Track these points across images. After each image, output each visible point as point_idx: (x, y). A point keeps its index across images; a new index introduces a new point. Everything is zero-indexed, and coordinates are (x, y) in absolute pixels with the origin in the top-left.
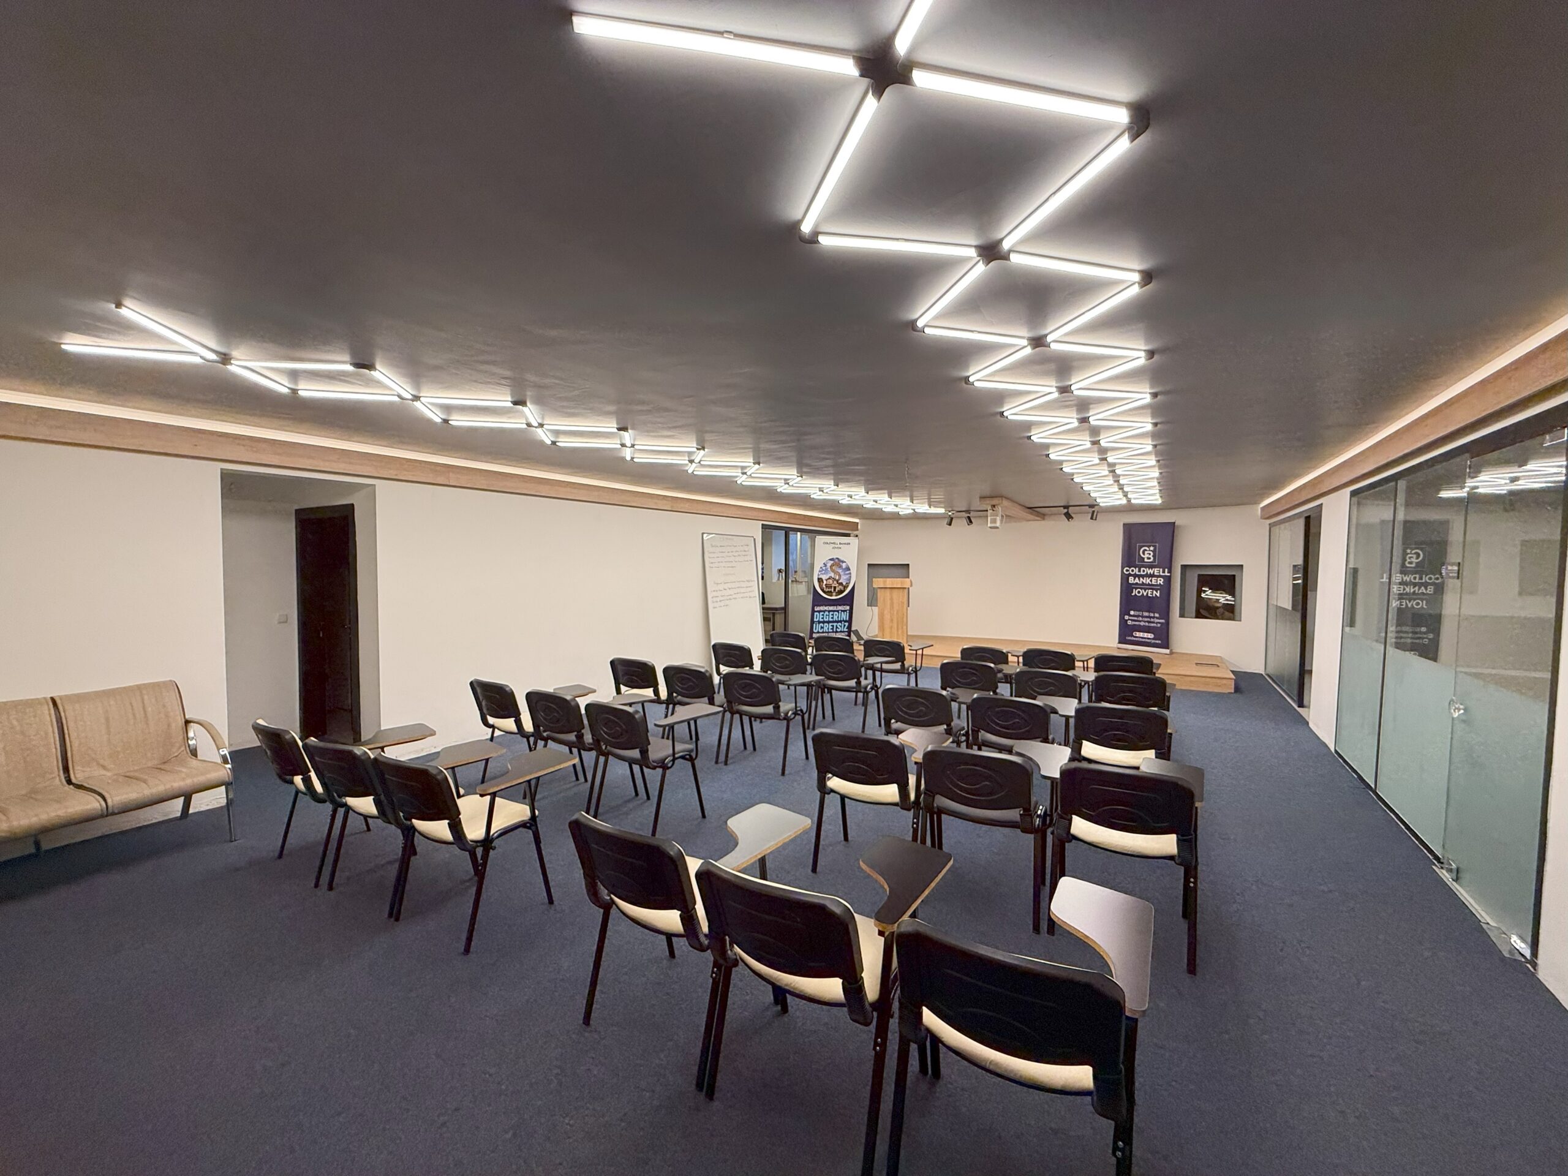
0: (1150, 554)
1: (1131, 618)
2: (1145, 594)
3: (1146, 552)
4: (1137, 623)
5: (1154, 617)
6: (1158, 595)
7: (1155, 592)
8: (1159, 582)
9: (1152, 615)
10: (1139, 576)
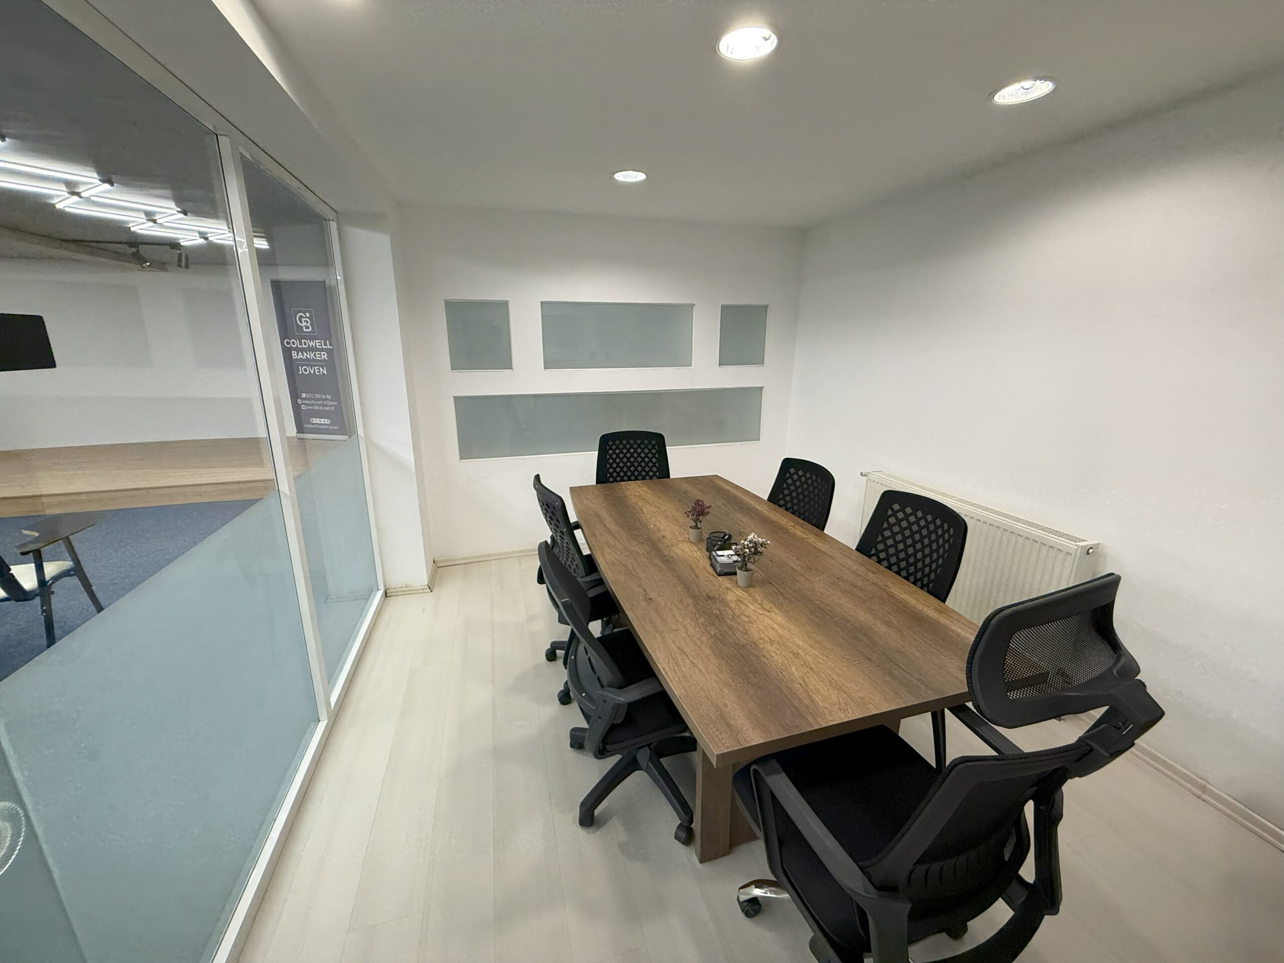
0: (307, 322)
1: (303, 402)
2: (312, 372)
3: (303, 319)
4: (310, 407)
5: (326, 399)
6: (325, 372)
7: (321, 369)
8: (323, 356)
9: (324, 397)
10: (302, 350)
